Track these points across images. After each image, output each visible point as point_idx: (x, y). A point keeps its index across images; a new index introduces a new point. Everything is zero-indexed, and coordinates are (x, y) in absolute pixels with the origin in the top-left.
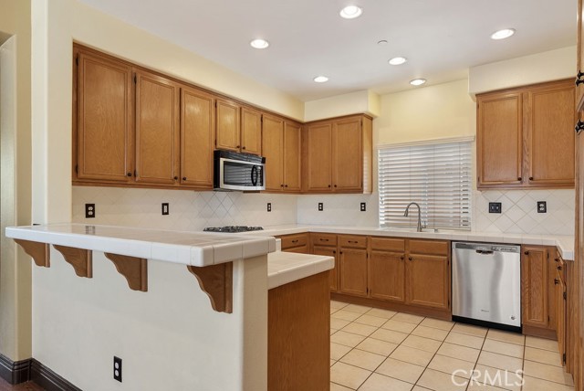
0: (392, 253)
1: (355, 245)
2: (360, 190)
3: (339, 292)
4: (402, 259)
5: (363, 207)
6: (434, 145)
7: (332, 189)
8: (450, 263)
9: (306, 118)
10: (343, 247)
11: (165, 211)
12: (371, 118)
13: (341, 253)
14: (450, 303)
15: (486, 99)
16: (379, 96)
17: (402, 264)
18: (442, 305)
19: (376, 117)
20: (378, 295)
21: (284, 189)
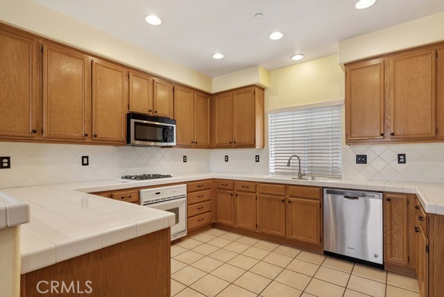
0: (275, 197)
1: (248, 189)
2: (253, 145)
3: (235, 226)
4: (283, 201)
5: (257, 159)
6: (311, 109)
7: (232, 145)
8: (321, 206)
9: (214, 90)
10: (238, 191)
11: (85, 162)
12: (263, 89)
13: (237, 195)
14: (321, 240)
15: (352, 68)
16: (269, 71)
17: (283, 205)
18: (315, 241)
19: (267, 88)
20: (265, 231)
21: (195, 145)
